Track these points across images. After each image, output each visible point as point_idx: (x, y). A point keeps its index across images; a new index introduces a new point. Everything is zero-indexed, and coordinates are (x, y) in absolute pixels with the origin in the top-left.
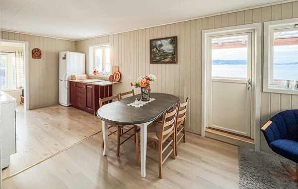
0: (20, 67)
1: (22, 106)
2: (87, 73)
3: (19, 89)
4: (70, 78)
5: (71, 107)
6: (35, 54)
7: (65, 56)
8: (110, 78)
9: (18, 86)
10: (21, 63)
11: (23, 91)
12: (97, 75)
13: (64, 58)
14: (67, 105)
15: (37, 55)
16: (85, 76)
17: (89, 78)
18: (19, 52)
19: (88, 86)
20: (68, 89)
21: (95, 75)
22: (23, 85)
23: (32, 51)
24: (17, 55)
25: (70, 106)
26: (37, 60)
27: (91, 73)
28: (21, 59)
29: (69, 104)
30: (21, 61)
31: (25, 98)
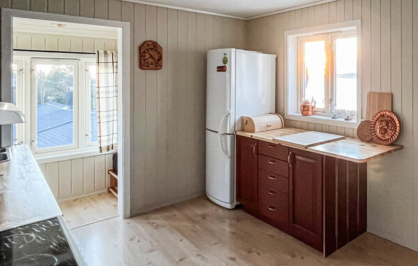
0: (107, 92)
1: (112, 202)
2: (281, 110)
3: (105, 152)
4: (239, 127)
5: (240, 213)
6: (147, 56)
7: (225, 61)
8: (359, 129)
9: (104, 145)
10: (111, 83)
11: (115, 156)
12: (311, 118)
13: (221, 69)
14: (228, 206)
15: (150, 60)
16: (276, 119)
17: (288, 124)
18: (106, 53)
19: (297, 157)
20: (232, 157)
21: (305, 119)
22: (115, 142)
23: (140, 48)
24: (102, 59)
25: (237, 207)
26: (151, 74)
27: (292, 110)
28: (110, 70)
29: (235, 203)
30: (111, 76)
31: (120, 177)
